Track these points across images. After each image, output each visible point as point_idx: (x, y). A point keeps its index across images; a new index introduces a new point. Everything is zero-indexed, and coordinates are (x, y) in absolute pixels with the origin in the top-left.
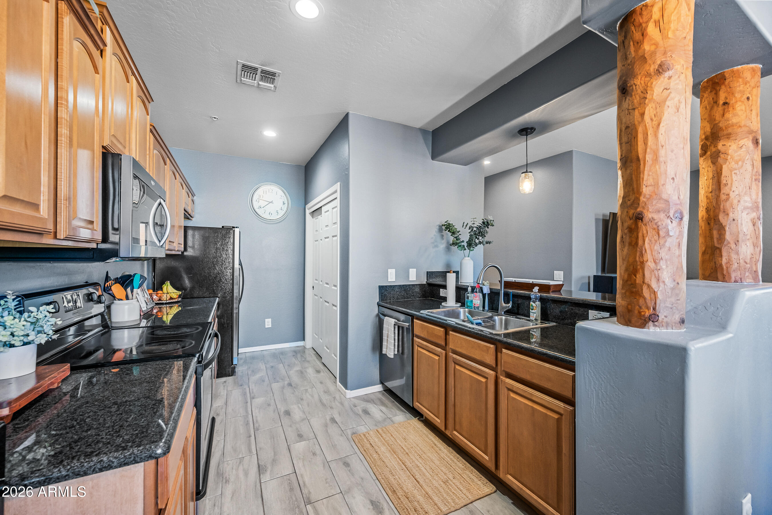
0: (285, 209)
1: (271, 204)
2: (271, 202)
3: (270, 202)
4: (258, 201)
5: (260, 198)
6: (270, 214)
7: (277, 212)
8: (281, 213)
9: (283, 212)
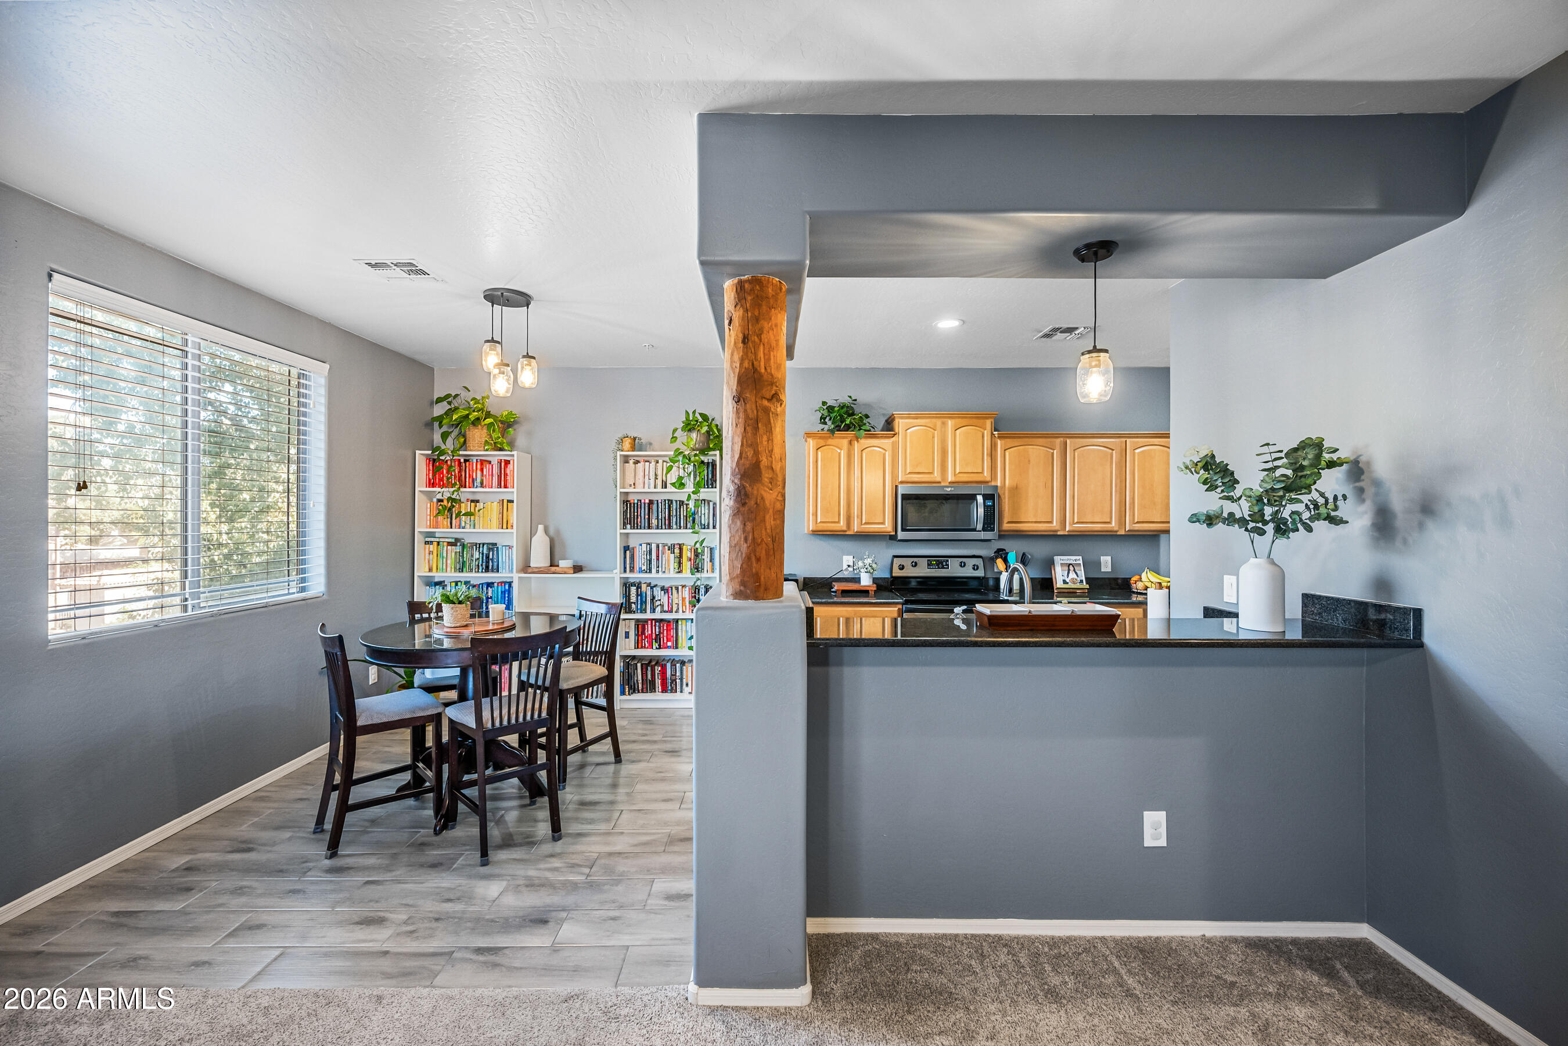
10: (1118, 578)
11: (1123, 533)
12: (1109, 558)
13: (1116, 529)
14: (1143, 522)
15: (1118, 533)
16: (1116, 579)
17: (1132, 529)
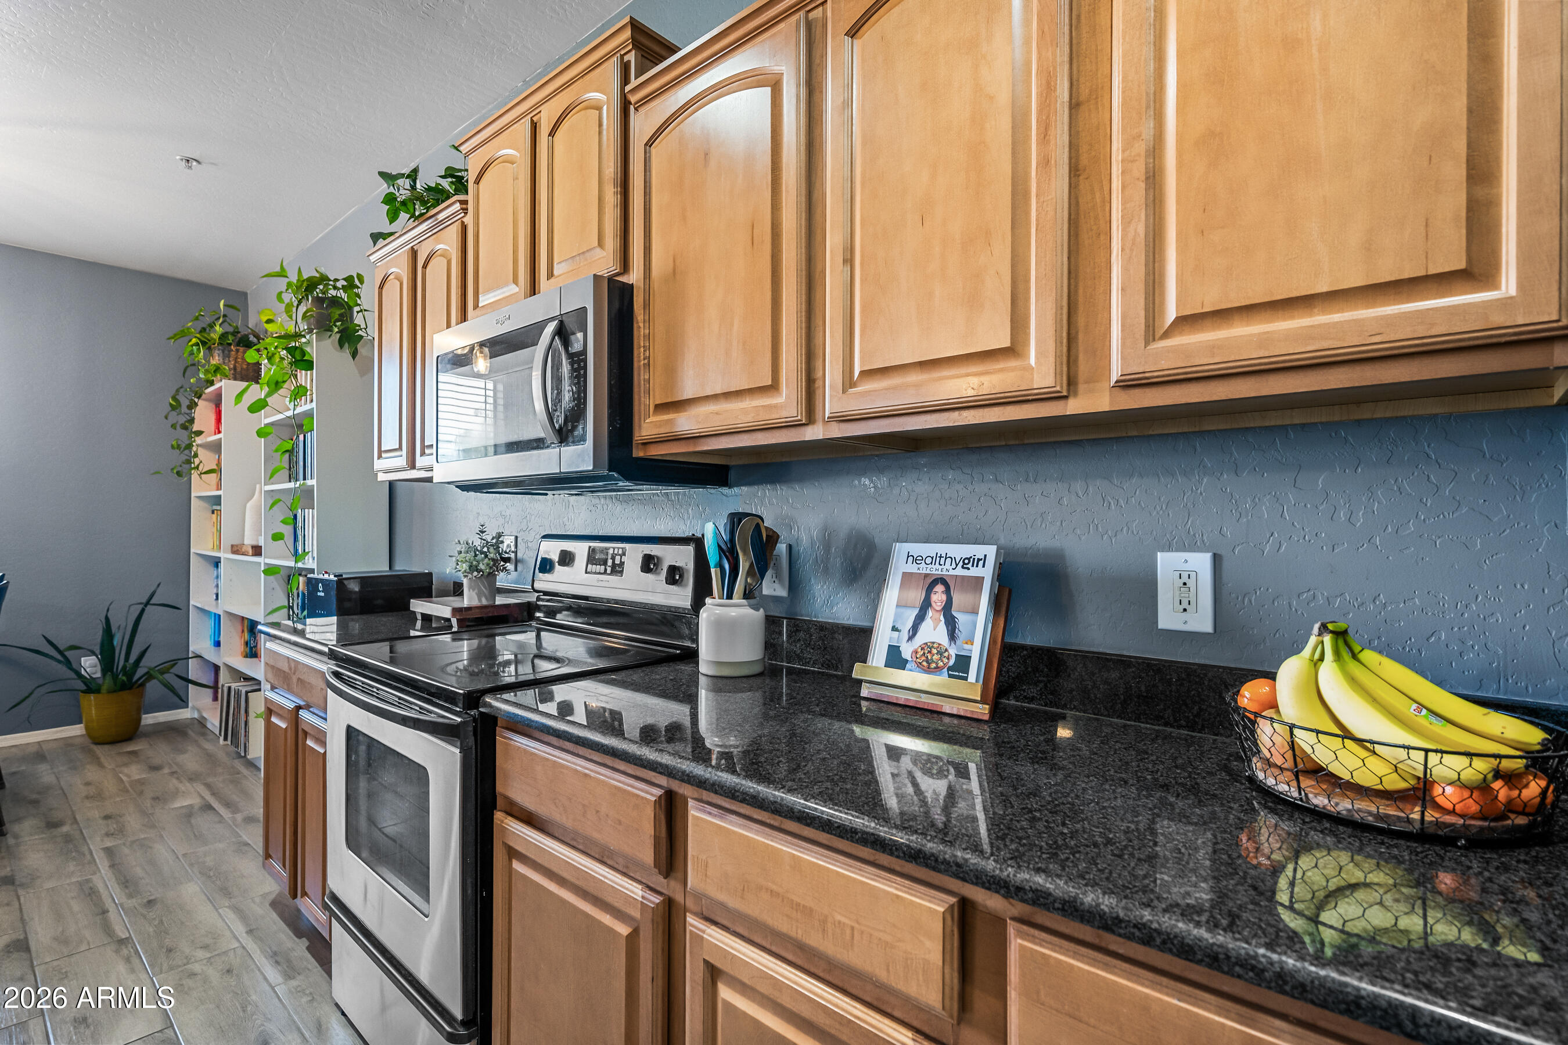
12: (1201, 563)
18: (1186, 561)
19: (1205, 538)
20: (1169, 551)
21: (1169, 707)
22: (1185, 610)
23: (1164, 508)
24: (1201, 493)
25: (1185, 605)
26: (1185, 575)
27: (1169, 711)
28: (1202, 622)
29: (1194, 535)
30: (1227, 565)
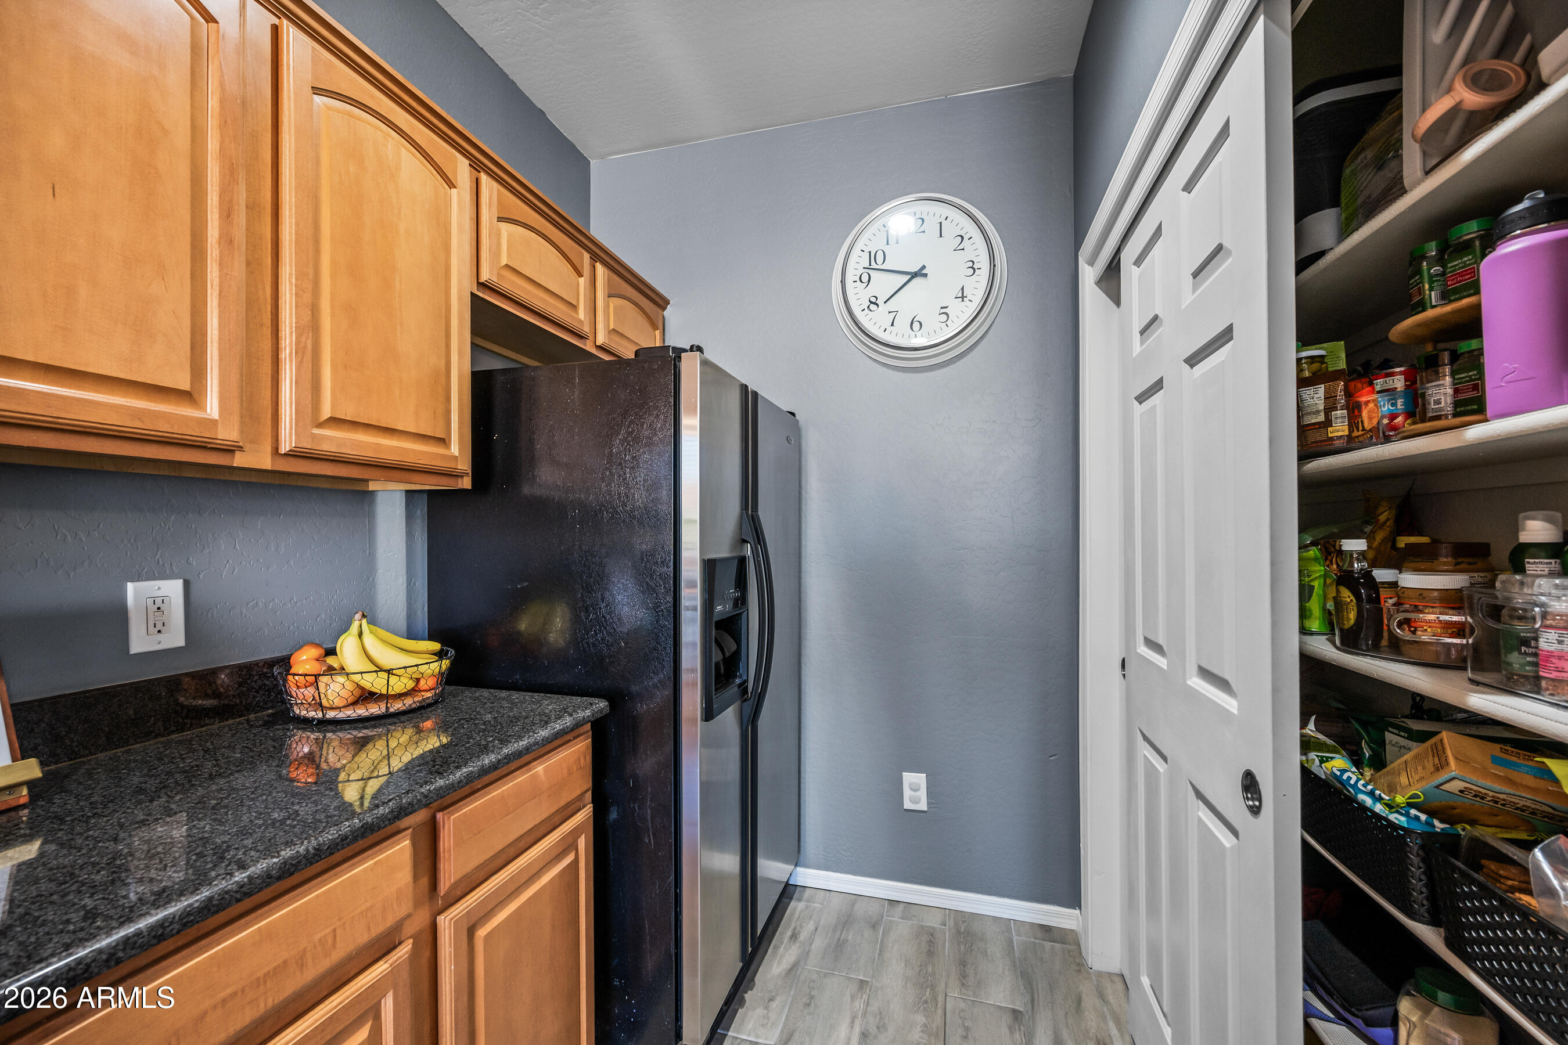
0: (976, 294)
1: (917, 281)
2: (919, 273)
3: (914, 275)
4: (865, 278)
5: (874, 266)
6: (916, 325)
7: (944, 311)
8: (962, 313)
9: (969, 309)
10: (214, 672)
11: (265, 462)
12: (172, 589)
13: (228, 434)
14: (354, 425)
15: (239, 460)
16: (205, 678)
17: (307, 444)
18: (159, 588)
19: (174, 567)
20: (139, 581)
21: (159, 720)
22: (159, 631)
23: (132, 541)
24: (169, 529)
25: (159, 627)
26: (159, 601)
27: (160, 723)
28: (176, 639)
29: (164, 565)
30: (194, 588)
